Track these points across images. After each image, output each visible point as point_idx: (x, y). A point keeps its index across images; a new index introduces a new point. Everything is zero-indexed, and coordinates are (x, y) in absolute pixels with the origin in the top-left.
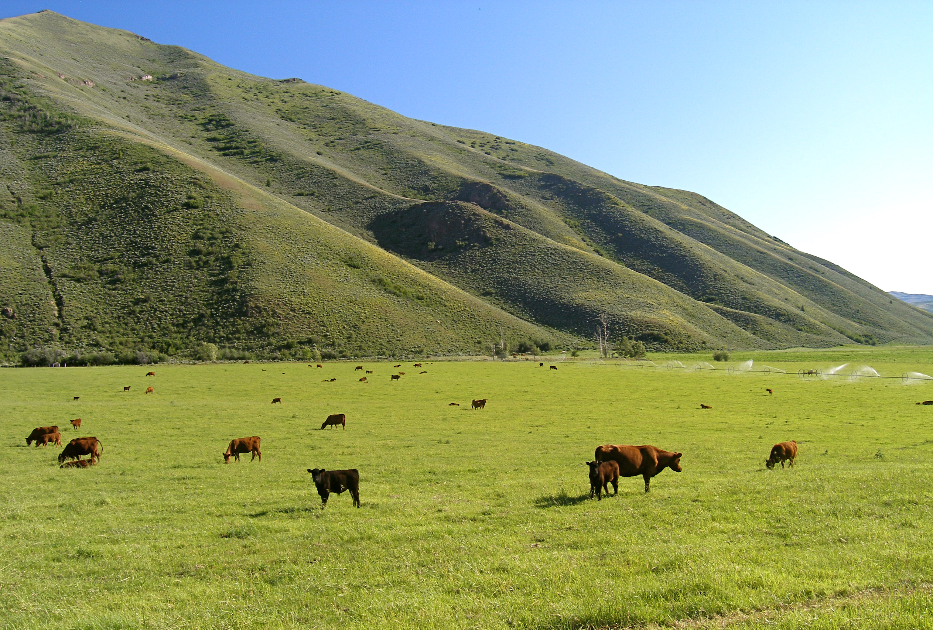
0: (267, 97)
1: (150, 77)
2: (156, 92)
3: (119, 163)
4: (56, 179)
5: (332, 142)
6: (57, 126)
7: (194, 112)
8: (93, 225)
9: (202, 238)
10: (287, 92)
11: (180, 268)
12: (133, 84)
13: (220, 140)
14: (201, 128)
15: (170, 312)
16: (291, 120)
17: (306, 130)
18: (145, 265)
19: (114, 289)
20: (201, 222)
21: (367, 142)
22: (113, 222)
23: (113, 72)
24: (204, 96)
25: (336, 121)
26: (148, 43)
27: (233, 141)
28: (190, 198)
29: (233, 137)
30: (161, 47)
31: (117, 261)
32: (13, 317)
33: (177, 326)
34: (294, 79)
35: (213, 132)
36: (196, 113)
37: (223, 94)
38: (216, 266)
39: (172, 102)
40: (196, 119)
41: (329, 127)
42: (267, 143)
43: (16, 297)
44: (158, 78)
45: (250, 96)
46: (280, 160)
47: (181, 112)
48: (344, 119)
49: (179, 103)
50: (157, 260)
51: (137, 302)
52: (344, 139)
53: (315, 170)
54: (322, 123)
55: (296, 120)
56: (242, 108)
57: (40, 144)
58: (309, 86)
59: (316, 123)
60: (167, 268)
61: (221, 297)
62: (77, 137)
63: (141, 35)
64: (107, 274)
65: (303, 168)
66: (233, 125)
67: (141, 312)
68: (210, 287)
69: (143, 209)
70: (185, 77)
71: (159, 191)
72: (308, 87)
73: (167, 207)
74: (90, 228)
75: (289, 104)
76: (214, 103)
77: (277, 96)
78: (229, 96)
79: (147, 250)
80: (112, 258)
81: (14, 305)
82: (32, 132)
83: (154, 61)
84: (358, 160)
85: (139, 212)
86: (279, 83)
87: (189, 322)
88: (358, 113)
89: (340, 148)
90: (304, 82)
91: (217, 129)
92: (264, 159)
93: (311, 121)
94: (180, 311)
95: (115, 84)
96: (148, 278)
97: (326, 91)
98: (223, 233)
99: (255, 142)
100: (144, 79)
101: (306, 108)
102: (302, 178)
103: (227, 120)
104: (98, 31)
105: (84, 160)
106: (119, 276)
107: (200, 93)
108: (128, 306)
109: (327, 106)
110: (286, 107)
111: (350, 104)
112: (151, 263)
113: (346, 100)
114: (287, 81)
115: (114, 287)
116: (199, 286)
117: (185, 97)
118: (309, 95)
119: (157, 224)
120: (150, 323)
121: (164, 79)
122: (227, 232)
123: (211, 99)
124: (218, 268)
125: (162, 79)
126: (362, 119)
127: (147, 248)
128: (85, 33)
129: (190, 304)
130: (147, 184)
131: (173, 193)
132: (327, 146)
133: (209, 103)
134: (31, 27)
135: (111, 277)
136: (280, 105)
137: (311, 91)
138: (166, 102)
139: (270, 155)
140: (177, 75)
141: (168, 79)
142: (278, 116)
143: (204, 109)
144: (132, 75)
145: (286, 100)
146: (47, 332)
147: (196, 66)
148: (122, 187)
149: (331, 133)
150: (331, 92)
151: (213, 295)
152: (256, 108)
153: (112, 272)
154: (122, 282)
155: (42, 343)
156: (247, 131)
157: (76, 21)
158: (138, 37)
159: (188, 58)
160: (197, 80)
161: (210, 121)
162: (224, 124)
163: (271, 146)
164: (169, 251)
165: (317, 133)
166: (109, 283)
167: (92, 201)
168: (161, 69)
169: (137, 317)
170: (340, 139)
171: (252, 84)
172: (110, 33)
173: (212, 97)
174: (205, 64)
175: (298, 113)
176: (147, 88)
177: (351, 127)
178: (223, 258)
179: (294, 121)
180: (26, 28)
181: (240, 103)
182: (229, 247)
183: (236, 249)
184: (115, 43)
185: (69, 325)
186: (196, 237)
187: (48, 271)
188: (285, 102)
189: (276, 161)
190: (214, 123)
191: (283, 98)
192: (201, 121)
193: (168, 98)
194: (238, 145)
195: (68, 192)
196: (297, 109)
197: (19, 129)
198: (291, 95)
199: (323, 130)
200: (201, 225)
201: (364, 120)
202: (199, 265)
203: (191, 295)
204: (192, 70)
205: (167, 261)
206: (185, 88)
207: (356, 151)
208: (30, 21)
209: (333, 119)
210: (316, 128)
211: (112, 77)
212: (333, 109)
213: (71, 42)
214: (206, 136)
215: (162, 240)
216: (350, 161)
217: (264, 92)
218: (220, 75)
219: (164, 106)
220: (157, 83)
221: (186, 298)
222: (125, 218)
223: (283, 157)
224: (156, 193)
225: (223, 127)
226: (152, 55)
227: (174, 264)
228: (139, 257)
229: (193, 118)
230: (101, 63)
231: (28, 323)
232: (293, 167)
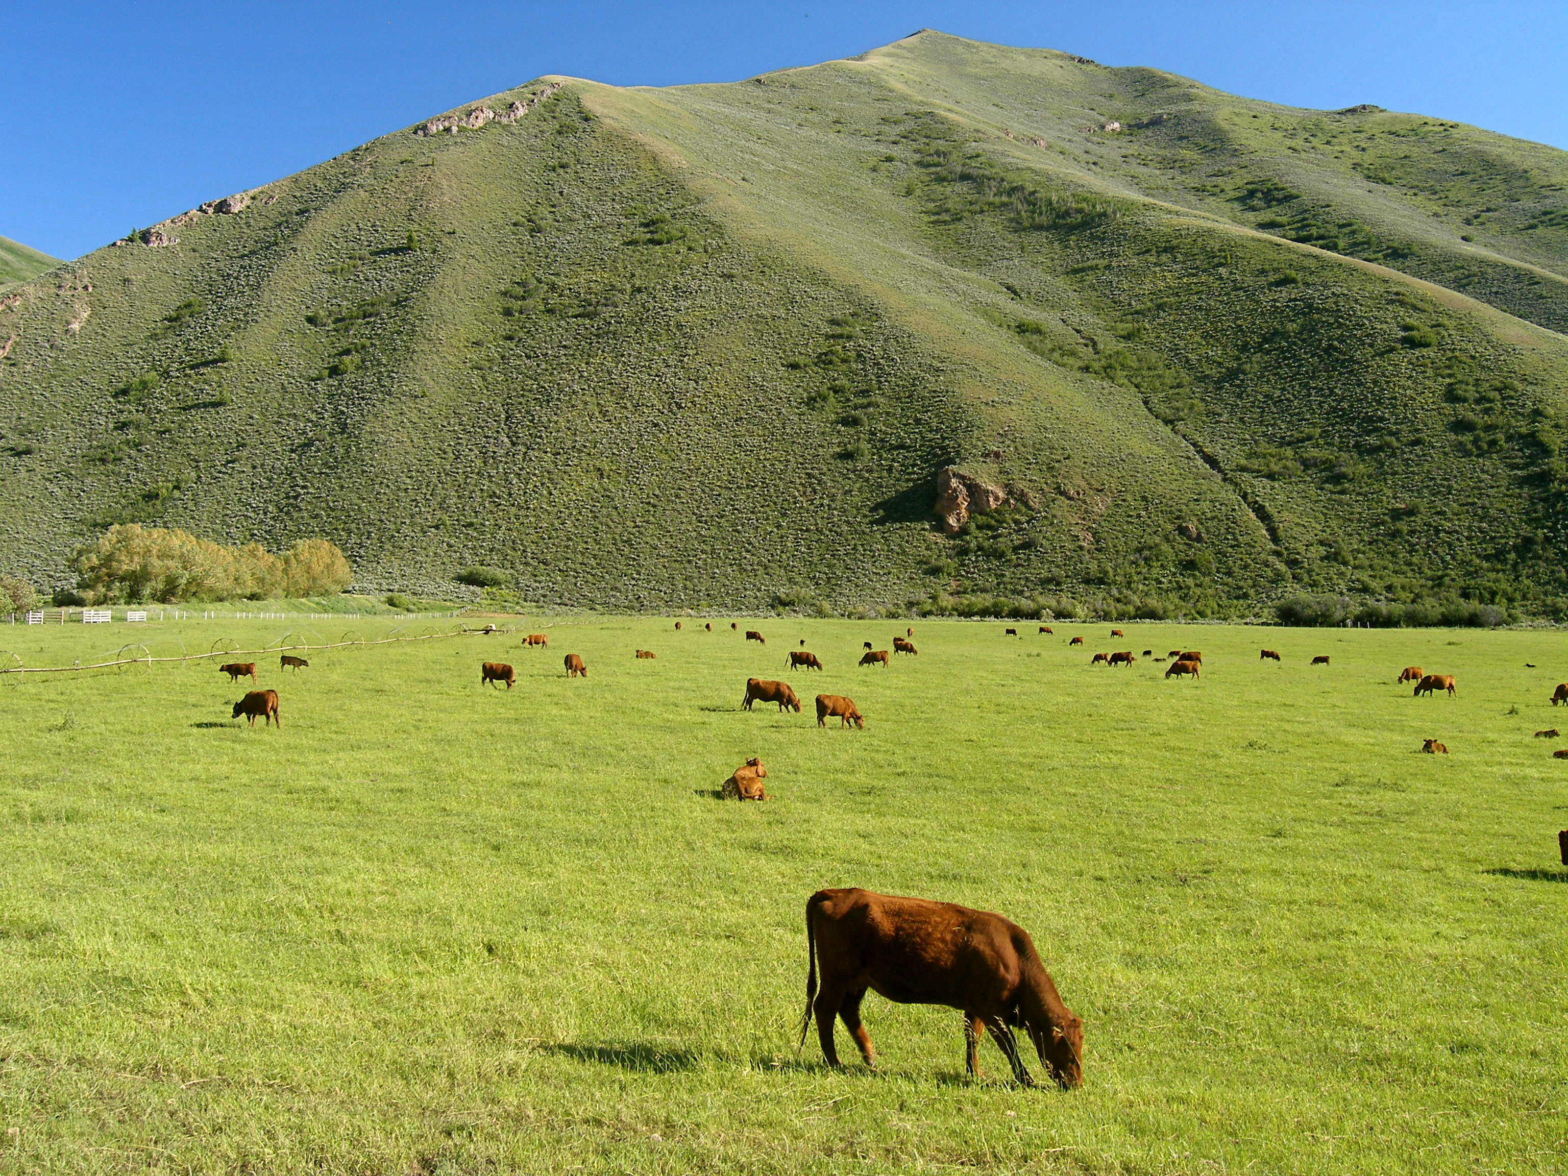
0: (1328, 143)
1: (1116, 125)
2: (1133, 149)
3: (1231, 273)
4: (1130, 304)
5: (1476, 217)
6: (1079, 216)
7: (1214, 178)
8: (1242, 381)
9: (1465, 400)
10: (1360, 132)
11: (1445, 454)
12: (1095, 139)
13: (1283, 226)
14: (1236, 205)
15: (1466, 534)
16: (1384, 181)
17: (1419, 198)
18: (1379, 449)
19: (1342, 492)
20: (1449, 371)
21: (1545, 213)
22: (1278, 374)
23: (1059, 121)
24: (1221, 149)
25: (1470, 177)
26: (1091, 67)
27: (1308, 225)
28: (1406, 328)
29: (1306, 219)
30: (1115, 73)
31: (1321, 441)
32: (1199, 539)
33: (1487, 558)
34: (1364, 107)
35: (1262, 212)
36: (1220, 180)
37: (1253, 144)
38: (1513, 449)
39: (1168, 164)
40: (1222, 191)
41: (1459, 190)
42: (1373, 226)
43: (1192, 504)
44: (1130, 126)
45: (1298, 143)
46: (1412, 254)
47: (1192, 182)
48: (1484, 173)
49: (1184, 168)
50: (1398, 439)
51: (1396, 515)
52: (1496, 210)
53: (1490, 270)
54: (1444, 184)
55: (1392, 180)
56: (1297, 166)
57: (1066, 247)
58: (1396, 117)
59: (1432, 183)
60: (1424, 455)
61: (1553, 506)
62: (1130, 232)
63: (1078, 54)
64: (1315, 465)
65: (1462, 268)
66: (1297, 197)
67: (1412, 532)
68: (1521, 488)
69: (1326, 351)
70: (1178, 119)
71: (1342, 317)
72: (1395, 119)
73: (1371, 346)
74: (1238, 386)
75: (1370, 152)
76: (1244, 160)
77: (1343, 139)
78: (1264, 146)
79: (1371, 424)
80: (1309, 438)
81: (1194, 519)
82: (1040, 228)
83: (1111, 96)
84: (1539, 247)
85: (1320, 356)
86: (1337, 116)
87: (1509, 552)
88: (1509, 159)
89: (1495, 227)
90: (1381, 111)
91: (1270, 207)
92: (1380, 255)
93: (1420, 181)
94: (1481, 530)
95: (1070, 141)
96: (1396, 473)
97: (1431, 123)
98: (1498, 390)
99: (1350, 225)
100: (1109, 128)
101: (1405, 157)
102: (1468, 285)
103: (1283, 189)
104: (1010, 54)
105: (1163, 271)
106: (1343, 469)
107: (1212, 145)
108: (1383, 523)
109: (1444, 150)
110: (1367, 158)
111: (1486, 144)
112: (1389, 445)
113: (1476, 137)
114: (1352, 111)
115: (1339, 488)
116: (1498, 487)
117: (1189, 154)
118: (1402, 132)
119: (1369, 377)
120: (1436, 553)
121: (1140, 126)
122: (1506, 387)
123: (1235, 153)
124: (1520, 454)
125: (1135, 127)
126: (1520, 171)
127: (1369, 419)
128: (993, 60)
129: (1495, 519)
130: (1310, 306)
131: (1370, 321)
132: (1469, 225)
133: (1234, 161)
134: (914, 60)
135: (1324, 470)
136: (1356, 155)
137: (1403, 126)
138: (1158, 166)
139: (1388, 248)
140: (1161, 117)
141: (1147, 126)
142: (1359, 177)
143: (1230, 172)
144: (1089, 124)
145: (1363, 145)
146: (1267, 566)
147: (1188, 98)
148: (1263, 313)
149: (1467, 200)
150: (1442, 125)
151: (1534, 504)
152: (1318, 165)
153: (1324, 463)
154: (1350, 480)
155: (1268, 585)
156: (1328, 206)
157: (973, 42)
158: (1074, 59)
159: (1169, 87)
160: (1199, 122)
161: (1252, 194)
162: (1281, 196)
163: (1384, 229)
164: (1412, 425)
165: (1441, 202)
166: (1326, 482)
167: (1218, 340)
168: (1129, 110)
169: (1407, 541)
170: (1489, 210)
171: (1294, 122)
172: (1029, 56)
173: (1236, 150)
174: (1202, 94)
175: (1393, 169)
176: (1116, 143)
177: (1503, 187)
178: (1521, 436)
179: (1390, 184)
180: (908, 61)
181: (1289, 157)
182: (1522, 415)
183: (1539, 418)
184: (1043, 73)
185: (1298, 553)
186: (1451, 396)
187: (1212, 461)
188: (1363, 150)
189: (1405, 256)
190: (1259, 195)
191: (1356, 144)
192: (1232, 194)
193: (1159, 159)
194: (1322, 231)
195: (1163, 325)
196: (1389, 160)
197: (1013, 225)
198: (1368, 136)
199: (1450, 194)
200: (1450, 376)
201: (1526, 172)
202: (1479, 448)
203: (1491, 503)
204: (1184, 107)
205: (1417, 442)
206: (1181, 138)
207: (1530, 231)
208: (910, 50)
209: (1462, 174)
210: (1435, 193)
211: (1061, 130)
212: (1456, 156)
213: (978, 77)
214: (1252, 219)
215: (1391, 404)
216: (1525, 250)
217: (1320, 134)
218: (1237, 111)
219: (1158, 172)
220: (1131, 135)
221: (1483, 508)
222: (1299, 366)
223: (1415, 249)
224: (1336, 321)
225: (1280, 201)
226: (1105, 86)
227: (1433, 447)
228: (1360, 436)
229: (1217, 190)
230: (1034, 107)
231: (1230, 550)
232: (1443, 266)
